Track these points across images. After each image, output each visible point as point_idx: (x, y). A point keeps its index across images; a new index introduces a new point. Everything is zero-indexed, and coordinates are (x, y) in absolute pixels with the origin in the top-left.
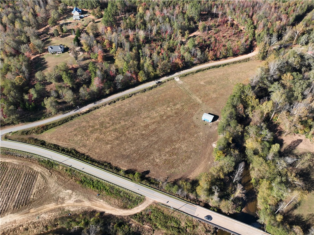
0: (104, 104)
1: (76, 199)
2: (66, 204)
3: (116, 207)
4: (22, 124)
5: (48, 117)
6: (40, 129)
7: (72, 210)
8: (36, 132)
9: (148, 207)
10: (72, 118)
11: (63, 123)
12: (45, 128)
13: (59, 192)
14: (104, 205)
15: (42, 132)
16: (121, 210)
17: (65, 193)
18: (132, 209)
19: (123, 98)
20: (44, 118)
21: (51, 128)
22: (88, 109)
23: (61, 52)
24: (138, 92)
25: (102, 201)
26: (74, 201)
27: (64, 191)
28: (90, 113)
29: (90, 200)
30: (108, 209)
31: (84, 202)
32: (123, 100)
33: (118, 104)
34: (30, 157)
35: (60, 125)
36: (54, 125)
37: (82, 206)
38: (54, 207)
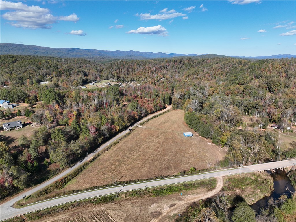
0: (103, 151)
1: (168, 206)
2: (165, 213)
3: (205, 193)
4: (29, 189)
5: (56, 174)
6: (60, 184)
7: (176, 212)
8: (57, 187)
9: (224, 181)
10: (84, 167)
11: (79, 173)
12: (65, 181)
13: (146, 209)
14: (195, 196)
15: (64, 186)
16: (210, 192)
17: (153, 208)
18: (217, 187)
19: (115, 144)
20: (53, 176)
21: (70, 180)
22: (93, 157)
23: (21, 127)
25: (189, 195)
26: (168, 207)
27: (150, 207)
28: (97, 159)
29: (180, 199)
30: (201, 197)
31: (176, 204)
33: (114, 148)
35: (77, 175)
36: (72, 176)
37: (179, 206)
38: (157, 220)
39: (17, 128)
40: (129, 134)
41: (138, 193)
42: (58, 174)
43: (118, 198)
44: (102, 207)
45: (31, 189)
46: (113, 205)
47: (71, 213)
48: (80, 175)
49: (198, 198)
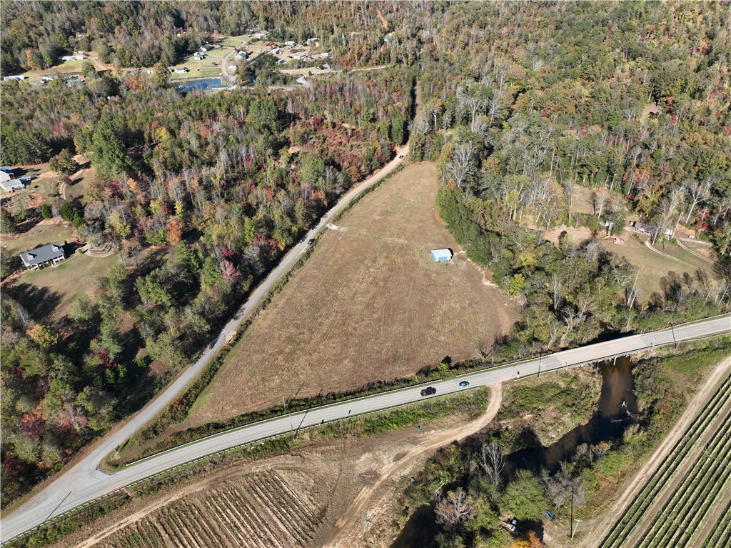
0: (255, 311)
1: (392, 457)
2: (385, 474)
3: (463, 424)
4: (120, 424)
5: (166, 384)
6: (178, 410)
7: (406, 472)
8: (174, 418)
9: (503, 394)
10: (220, 359)
11: (211, 377)
12: (186, 401)
13: (351, 467)
14: (443, 433)
15: (186, 413)
16: (474, 422)
17: (363, 462)
18: (487, 411)
19: (278, 288)
20: (160, 388)
21: (196, 396)
22: (235, 333)
23: (63, 257)
24: (293, 270)
25: (432, 432)
26: (391, 461)
27: (358, 462)
28: (244, 337)
29: (415, 442)
30: (455, 435)
31: (408, 452)
32: (281, 292)
33: (279, 300)
34: (219, 461)
35: (208, 383)
36: (198, 388)
37: (413, 458)
38: (371, 491)
39: (54, 261)
40: (308, 255)
41: (334, 429)
42: (168, 382)
43: (296, 441)
44: (267, 465)
45: (123, 425)
46: (289, 460)
47: (211, 479)
48: (215, 381)
49: (450, 436)
